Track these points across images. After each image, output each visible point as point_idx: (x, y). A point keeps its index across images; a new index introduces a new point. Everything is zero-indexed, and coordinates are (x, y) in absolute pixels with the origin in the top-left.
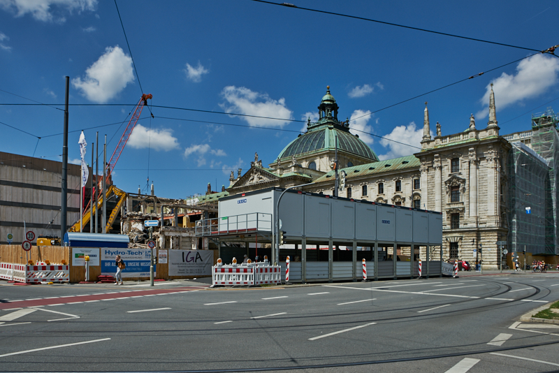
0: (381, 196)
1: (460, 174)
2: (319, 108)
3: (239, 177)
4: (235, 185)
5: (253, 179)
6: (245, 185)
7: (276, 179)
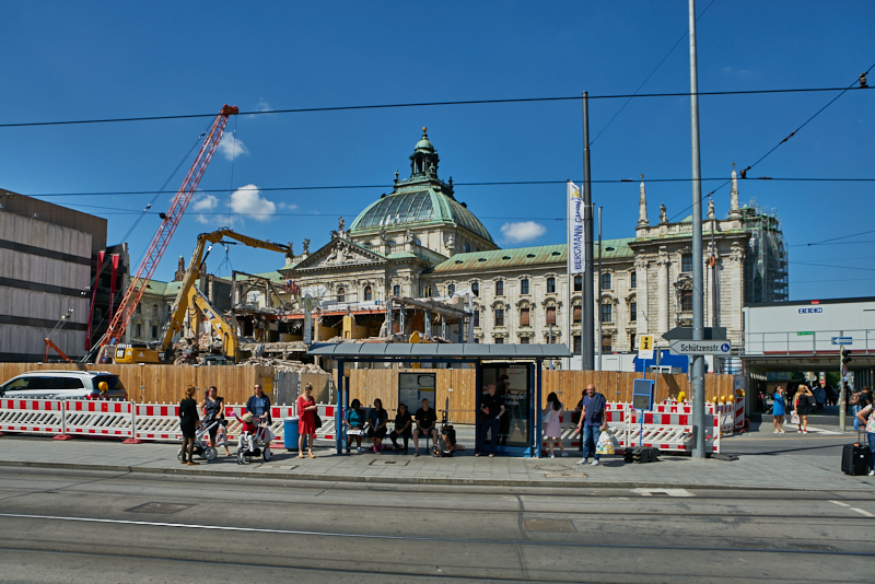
0: (552, 295)
2: (412, 158)
3: (307, 254)
4: (301, 265)
5: (335, 258)
6: (320, 266)
7: (380, 260)
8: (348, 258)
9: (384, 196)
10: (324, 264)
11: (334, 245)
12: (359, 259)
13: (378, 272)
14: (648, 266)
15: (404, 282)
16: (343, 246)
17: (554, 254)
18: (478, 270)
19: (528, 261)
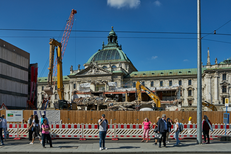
1: (227, 81)
3: (80, 70)
4: (78, 74)
5: (92, 72)
6: (86, 74)
7: (110, 73)
8: (97, 72)
9: (99, 50)
10: (87, 74)
11: (91, 67)
12: (101, 72)
13: (109, 77)
14: (211, 78)
15: (118, 81)
16: (95, 68)
17: (170, 73)
18: (144, 77)
19: (161, 75)
